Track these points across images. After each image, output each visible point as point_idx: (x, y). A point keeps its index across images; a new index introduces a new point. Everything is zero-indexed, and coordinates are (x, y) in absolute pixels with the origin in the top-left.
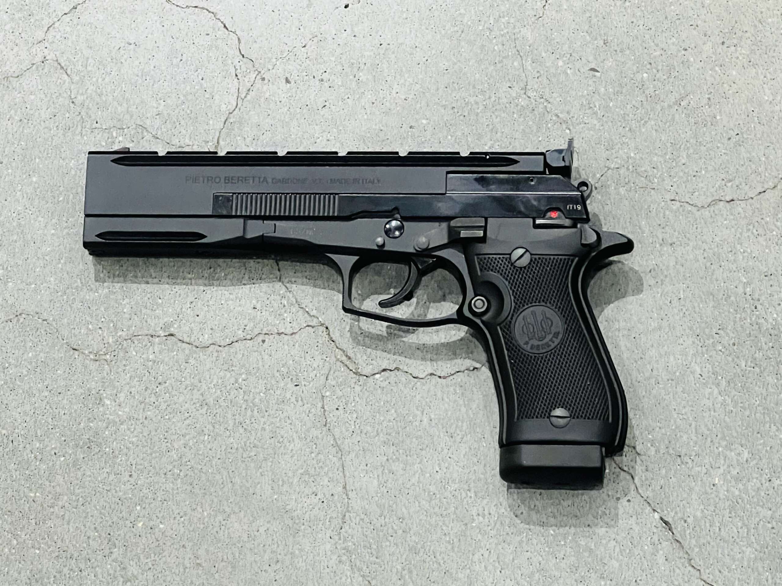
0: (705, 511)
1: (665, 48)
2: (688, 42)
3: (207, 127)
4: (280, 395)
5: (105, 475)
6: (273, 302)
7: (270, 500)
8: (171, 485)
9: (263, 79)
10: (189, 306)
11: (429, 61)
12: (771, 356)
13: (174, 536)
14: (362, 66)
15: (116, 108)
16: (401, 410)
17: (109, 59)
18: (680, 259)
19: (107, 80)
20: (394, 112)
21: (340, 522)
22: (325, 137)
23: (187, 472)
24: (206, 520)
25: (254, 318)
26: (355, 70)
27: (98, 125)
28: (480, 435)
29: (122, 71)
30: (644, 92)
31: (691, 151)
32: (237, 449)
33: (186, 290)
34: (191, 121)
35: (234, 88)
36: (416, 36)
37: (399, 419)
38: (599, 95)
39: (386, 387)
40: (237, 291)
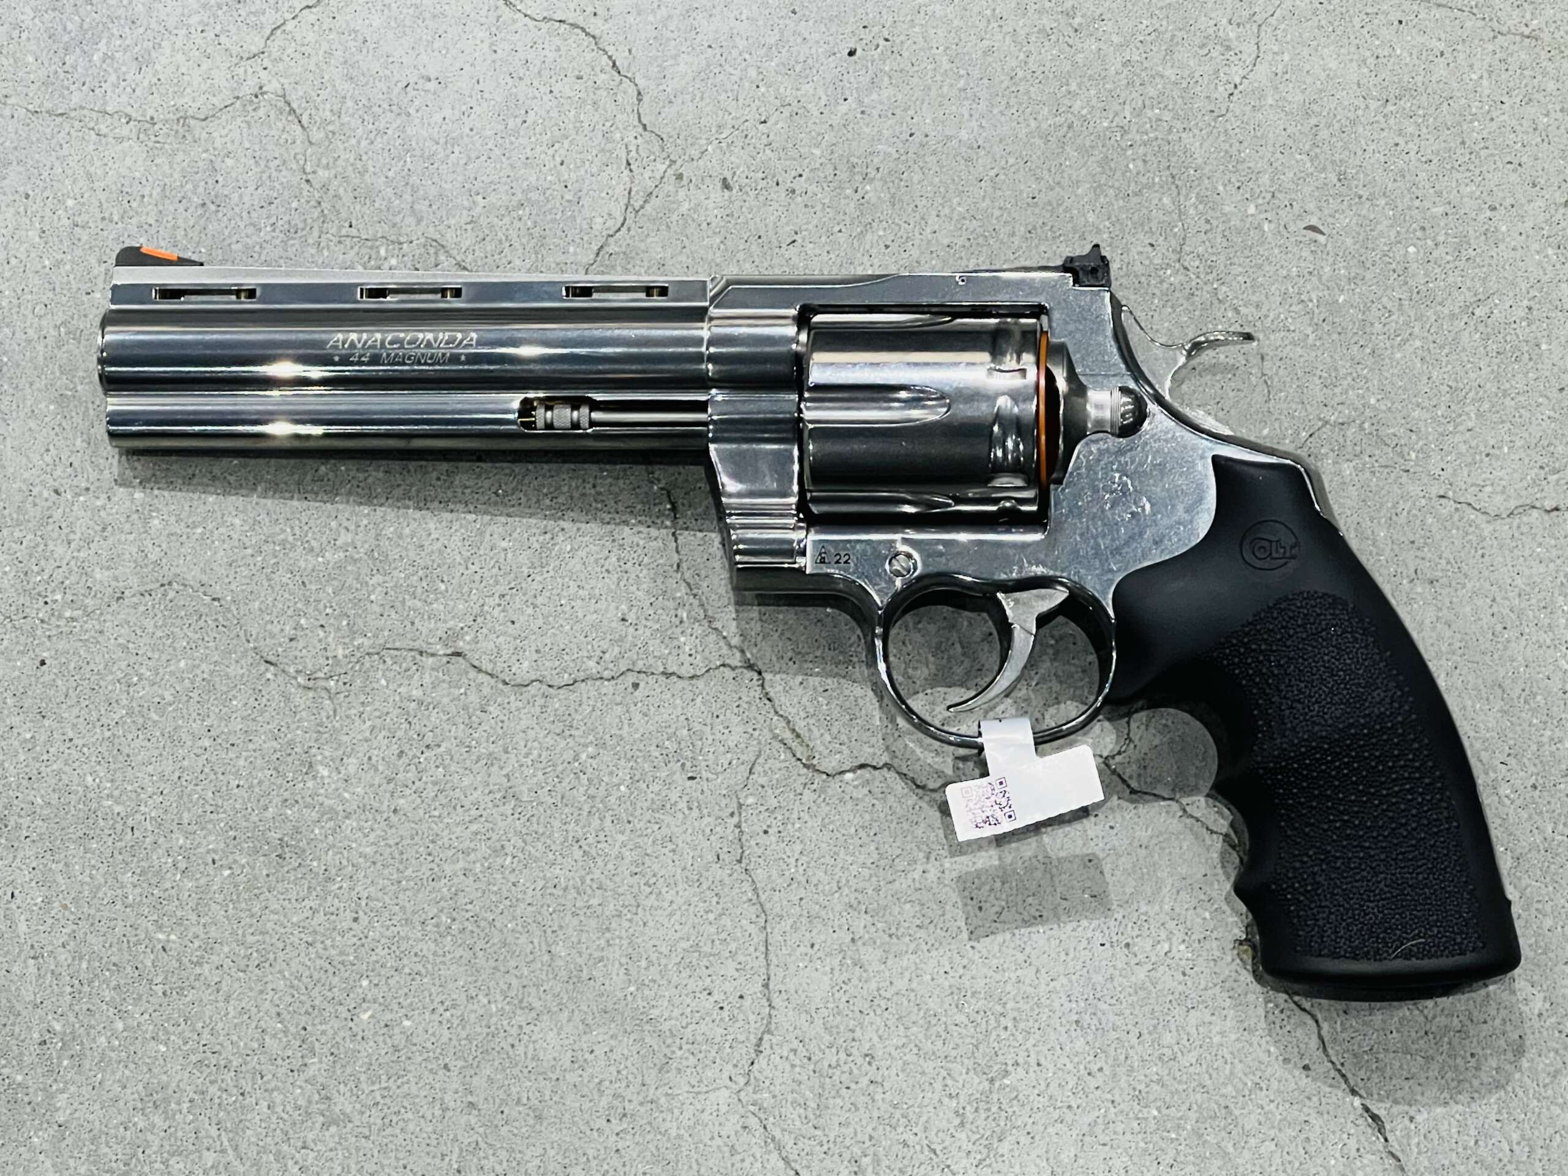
0: (1451, 1103)
1: (1456, 202)
2: (1500, 194)
3: (563, 257)
4: (658, 794)
5: (308, 913)
7: (620, 995)
8: (432, 946)
9: (680, 177)
10: (497, 601)
11: (1002, 177)
13: (429, 1045)
14: (872, 173)
15: (390, 201)
16: (887, 846)
17: (385, 106)
18: (1445, 611)
19: (378, 144)
21: (752, 1051)
23: (466, 924)
24: (494, 1019)
25: (622, 639)
26: (859, 178)
27: (353, 232)
28: (1033, 911)
29: (408, 129)
30: (1406, 283)
31: (1486, 406)
32: (565, 889)
33: (495, 570)
34: (532, 243)
35: (622, 187)
36: (981, 126)
37: (882, 863)
38: (1320, 279)
39: (863, 800)
40: (593, 582)
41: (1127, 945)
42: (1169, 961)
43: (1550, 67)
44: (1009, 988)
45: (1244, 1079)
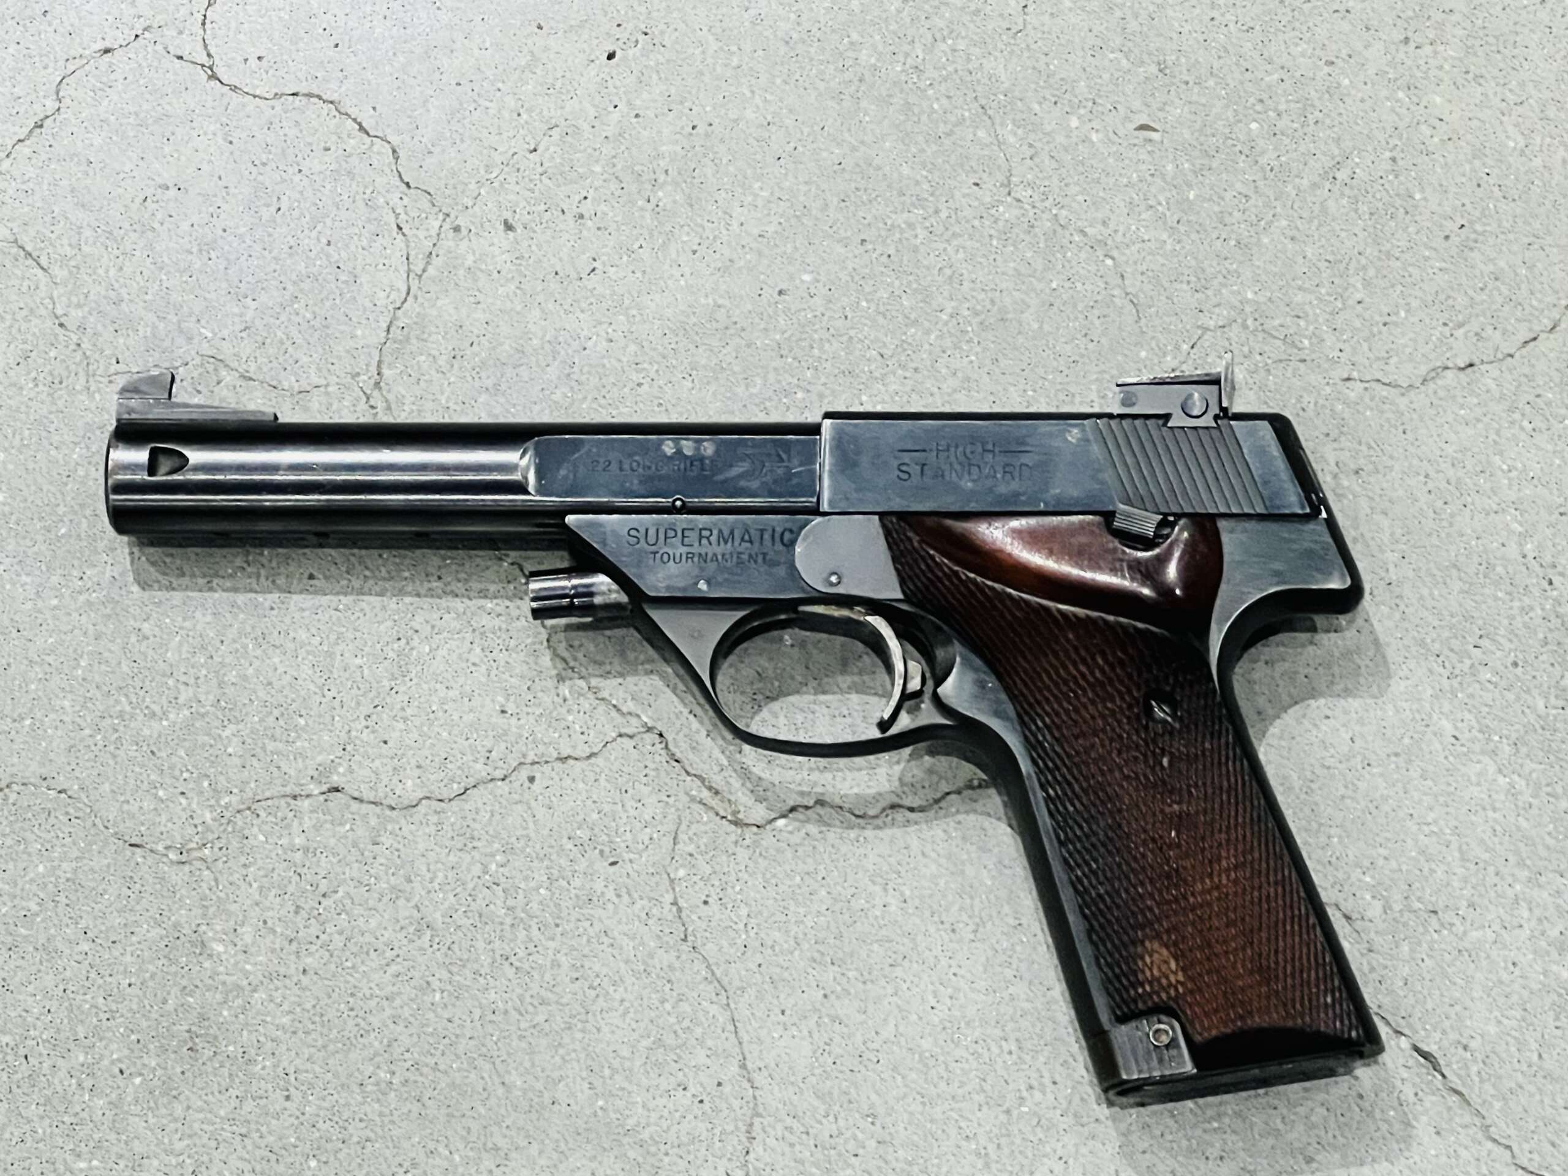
0: (1505, 1021)
1: (1289, 65)
2: (1334, 47)
3: (352, 343)
4: (582, 888)
5: (234, 1103)
6: (540, 694)
7: (590, 1112)
8: (376, 1106)
9: (457, 229)
10: (364, 723)
11: (800, 149)
14: (662, 178)
15: (154, 327)
16: (839, 888)
17: (126, 226)
18: (1377, 499)
19: (128, 270)
20: (741, 264)
21: (744, 1140)
22: (603, 334)
23: (408, 1074)
25: (506, 733)
26: (648, 186)
27: (121, 367)
28: (1012, 922)
30: (1256, 163)
31: (1371, 272)
32: (506, 1012)
33: (355, 691)
34: (317, 335)
35: (399, 254)
36: (765, 100)
37: (837, 908)
38: (1164, 179)
39: (801, 844)
40: (461, 680)
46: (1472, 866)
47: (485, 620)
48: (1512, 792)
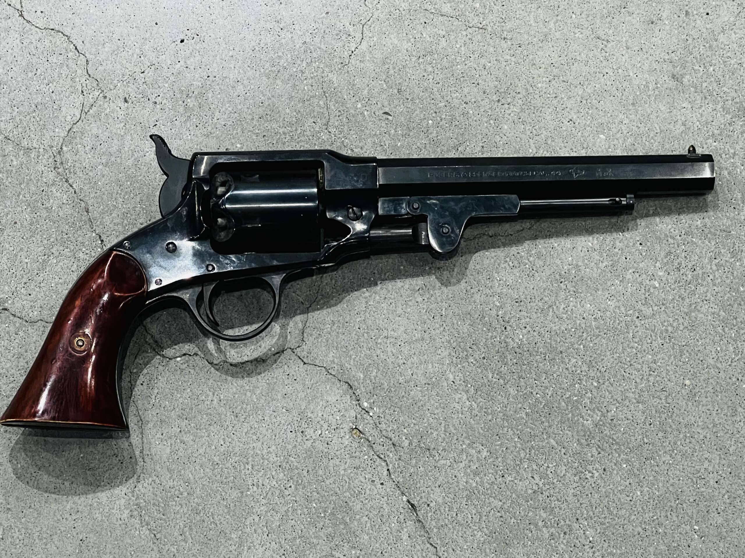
0: (446, 498)
1: (450, 101)
2: (470, 97)
3: (53, 134)
7: (76, 458)
9: (105, 97)
10: (23, 286)
11: (248, 94)
12: (514, 371)
14: (191, 94)
16: (196, 390)
20: (214, 135)
21: (135, 482)
24: (20, 471)
26: (185, 96)
28: (260, 417)
30: (428, 137)
33: (22, 272)
34: (40, 127)
35: (79, 102)
36: (239, 72)
37: (193, 397)
38: (389, 136)
39: (185, 369)
40: (66, 276)
41: (302, 432)
42: (321, 439)
43: (491, 41)
44: (250, 451)
45: (355, 489)
46: (448, 434)
47: (81, 255)
48: (471, 409)
